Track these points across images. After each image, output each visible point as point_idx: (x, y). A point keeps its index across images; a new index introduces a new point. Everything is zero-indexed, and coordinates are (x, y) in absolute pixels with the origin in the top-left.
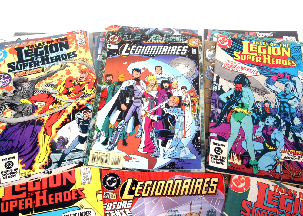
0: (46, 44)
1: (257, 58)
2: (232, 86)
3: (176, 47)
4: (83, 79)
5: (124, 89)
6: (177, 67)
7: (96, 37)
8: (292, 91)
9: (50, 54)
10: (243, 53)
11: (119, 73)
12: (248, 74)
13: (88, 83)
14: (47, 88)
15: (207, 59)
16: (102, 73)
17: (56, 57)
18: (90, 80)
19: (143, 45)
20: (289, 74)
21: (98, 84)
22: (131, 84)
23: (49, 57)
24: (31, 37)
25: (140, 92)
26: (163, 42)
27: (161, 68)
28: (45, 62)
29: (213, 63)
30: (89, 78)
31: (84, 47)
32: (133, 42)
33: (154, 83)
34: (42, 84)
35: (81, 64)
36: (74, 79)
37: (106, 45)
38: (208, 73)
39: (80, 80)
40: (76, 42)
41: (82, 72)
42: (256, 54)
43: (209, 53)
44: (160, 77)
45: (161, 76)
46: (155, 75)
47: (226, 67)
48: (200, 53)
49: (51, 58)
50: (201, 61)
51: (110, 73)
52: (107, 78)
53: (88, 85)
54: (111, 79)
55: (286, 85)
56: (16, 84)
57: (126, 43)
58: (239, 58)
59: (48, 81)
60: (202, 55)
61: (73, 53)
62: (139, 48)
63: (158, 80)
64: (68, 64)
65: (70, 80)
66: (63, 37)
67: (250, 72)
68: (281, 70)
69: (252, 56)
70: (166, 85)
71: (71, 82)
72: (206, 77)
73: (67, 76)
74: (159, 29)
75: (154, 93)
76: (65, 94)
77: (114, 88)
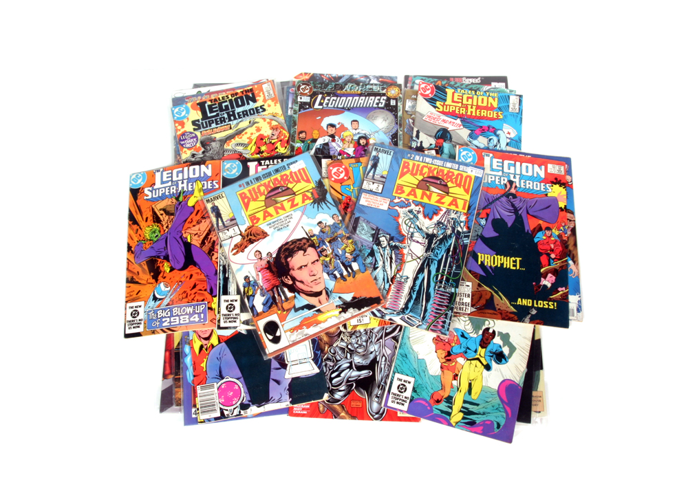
0: (230, 98)
1: (461, 109)
2: (433, 141)
3: (373, 98)
4: (275, 137)
5: (318, 147)
6: (374, 121)
7: (285, 87)
8: (496, 146)
9: (236, 109)
10: (446, 103)
11: (313, 129)
12: (450, 128)
13: (281, 141)
14: (237, 148)
15: (407, 112)
16: (295, 130)
17: (243, 112)
18: (282, 137)
19: (337, 96)
20: (493, 128)
21: (291, 143)
22: (326, 142)
23: (236, 112)
24: (213, 89)
25: (336, 150)
26: (359, 92)
27: (357, 122)
28: (232, 118)
29: (413, 116)
30: (280, 135)
31: (273, 100)
32: (326, 93)
33: (351, 140)
35: (272, 120)
36: (265, 137)
37: (297, 97)
38: (408, 127)
39: (272, 138)
40: (263, 94)
41: (273, 128)
42: (460, 105)
43: (409, 104)
44: (357, 133)
45: (357, 131)
46: (351, 130)
47: (427, 120)
48: (399, 104)
49: (238, 113)
50: (400, 114)
51: (303, 130)
52: (301, 135)
53: (280, 144)
54: (305, 136)
55: (490, 140)
56: (203, 144)
57: (318, 94)
58: (441, 110)
59: (237, 140)
60: (401, 106)
61: (261, 107)
62: (333, 100)
63: (355, 136)
64: (257, 120)
65: (261, 138)
66: (249, 88)
67: (453, 126)
68: (485, 123)
69: (456, 106)
70: (362, 142)
71: (262, 141)
72: (406, 131)
73: (258, 134)
74: (355, 76)
75: (351, 151)
76: (257, 154)
77: (309, 146)
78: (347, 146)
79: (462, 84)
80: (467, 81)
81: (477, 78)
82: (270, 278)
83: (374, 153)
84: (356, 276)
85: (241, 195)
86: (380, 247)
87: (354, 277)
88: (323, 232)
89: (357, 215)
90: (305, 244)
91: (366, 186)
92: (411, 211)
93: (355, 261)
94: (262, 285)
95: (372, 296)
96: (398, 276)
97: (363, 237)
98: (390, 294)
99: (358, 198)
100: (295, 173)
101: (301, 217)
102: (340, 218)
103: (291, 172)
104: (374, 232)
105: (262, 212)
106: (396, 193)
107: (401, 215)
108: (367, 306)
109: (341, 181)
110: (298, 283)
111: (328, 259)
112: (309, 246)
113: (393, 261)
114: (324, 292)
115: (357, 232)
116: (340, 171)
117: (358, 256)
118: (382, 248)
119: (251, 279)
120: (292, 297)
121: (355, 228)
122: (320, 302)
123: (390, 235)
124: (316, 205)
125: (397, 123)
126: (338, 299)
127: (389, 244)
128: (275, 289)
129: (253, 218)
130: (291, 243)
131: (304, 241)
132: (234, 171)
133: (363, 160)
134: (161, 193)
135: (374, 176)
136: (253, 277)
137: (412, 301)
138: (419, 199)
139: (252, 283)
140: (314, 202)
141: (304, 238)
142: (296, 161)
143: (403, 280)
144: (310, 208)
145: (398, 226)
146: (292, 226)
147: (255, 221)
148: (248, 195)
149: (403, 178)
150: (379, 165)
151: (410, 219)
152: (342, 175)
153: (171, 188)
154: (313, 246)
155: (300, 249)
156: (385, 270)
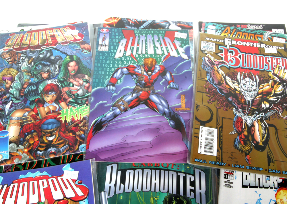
15: (202, 51)
24: (34, 28)
29: (208, 54)
43: (204, 45)
74: (156, 21)
79: (248, 30)
80: (252, 28)
81: (259, 25)
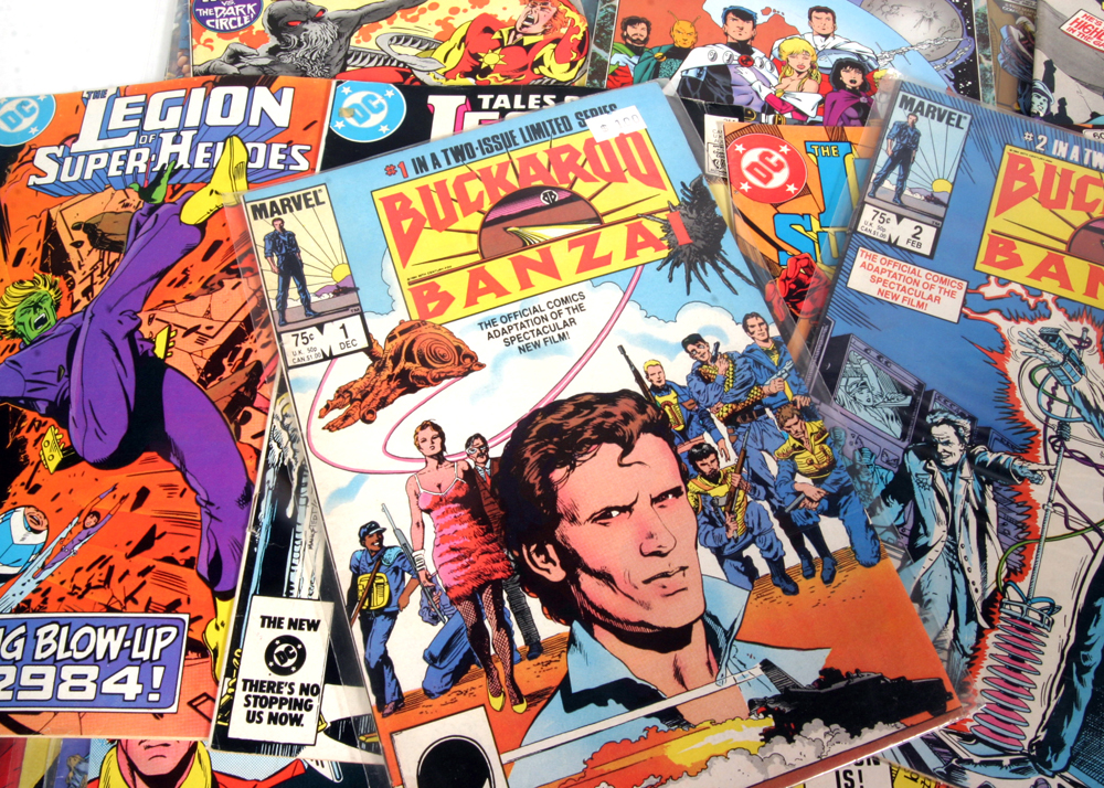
4: (538, 28)
5: (692, 74)
6: (889, 16)
11: (673, 17)
13: (556, 41)
14: (398, 49)
16: (610, 10)
18: (564, 31)
22: (720, 61)
25: (754, 94)
27: (829, 15)
30: (557, 23)
33: (808, 67)
34: (379, 32)
36: (502, 25)
38: (1007, 50)
39: (524, 30)
41: (530, 1)
44: (829, 47)
45: (831, 42)
46: (809, 37)
47: (1075, 35)
50: (979, 5)
51: (639, 15)
52: (630, 31)
53: (554, 50)
54: (645, 33)
59: (401, 24)
63: (823, 58)
65: (486, 26)
71: (488, 35)
72: (1001, 62)
73: (476, 13)
75: (808, 102)
76: (466, 75)
77: (658, 66)
78: (794, 85)
82: (471, 543)
83: (900, 115)
84: (839, 577)
85: (388, 202)
86: (934, 467)
87: (828, 580)
88: (707, 381)
89: (839, 328)
90: (627, 418)
91: (869, 221)
92: (1051, 337)
93: (833, 511)
94: (432, 570)
95: (908, 677)
96: (1012, 593)
97: (863, 415)
98: (983, 673)
99: (841, 264)
100: (606, 145)
101: (620, 308)
102: (774, 332)
103: (590, 143)
104: (907, 401)
105: (465, 274)
106: (989, 261)
107: (1015, 347)
108: (887, 721)
109: (777, 199)
110: (587, 582)
111: (720, 491)
112: (646, 428)
113: (992, 528)
114: (698, 633)
115: (841, 393)
116: (773, 161)
117: (846, 490)
118: (945, 468)
119: (389, 539)
120: (559, 638)
121: (831, 377)
122: (679, 676)
123: (973, 419)
124: (680, 272)
125: (970, 33)
126: (758, 671)
127: (971, 458)
128: (487, 596)
129: (427, 292)
130: (570, 408)
131: (626, 405)
132: (375, 120)
133: (858, 134)
134: (91, 166)
135: (900, 191)
136: (397, 532)
137: (1078, 717)
138: (1078, 294)
139: (390, 556)
140: (674, 259)
141: (625, 393)
142: (613, 107)
143: (1034, 616)
144: (655, 279)
145: (1006, 387)
146: (580, 338)
147: (432, 306)
148: (418, 204)
149: (1012, 213)
150: (918, 156)
151: (1051, 366)
152: (779, 179)
153: (133, 153)
154: (660, 427)
155: (606, 435)
156: (956, 566)
